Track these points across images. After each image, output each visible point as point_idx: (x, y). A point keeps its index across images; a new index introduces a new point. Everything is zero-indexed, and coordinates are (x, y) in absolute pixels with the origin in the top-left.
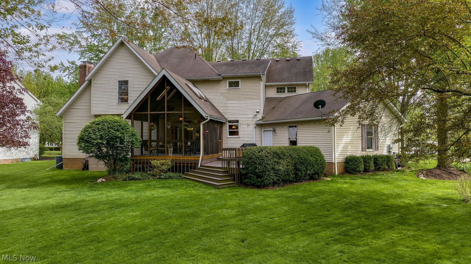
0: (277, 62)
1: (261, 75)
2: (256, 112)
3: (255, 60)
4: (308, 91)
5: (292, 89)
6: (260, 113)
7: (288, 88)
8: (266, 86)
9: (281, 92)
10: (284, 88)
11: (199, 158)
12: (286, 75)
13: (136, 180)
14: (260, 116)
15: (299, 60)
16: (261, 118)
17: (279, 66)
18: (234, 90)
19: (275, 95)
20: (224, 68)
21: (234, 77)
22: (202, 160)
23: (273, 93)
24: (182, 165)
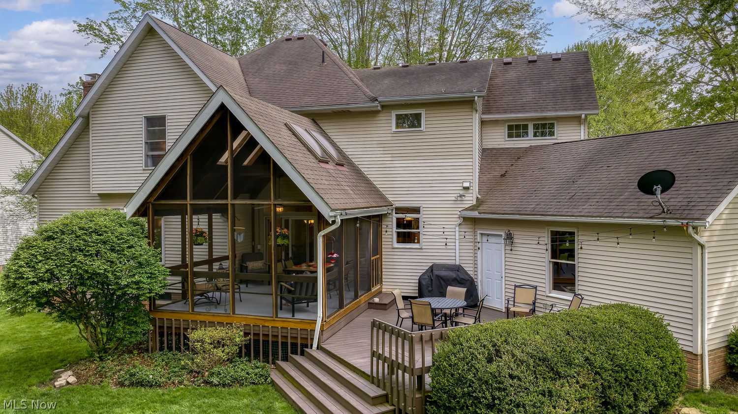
0: (506, 67)
1: (476, 98)
2: (461, 188)
3: (456, 63)
4: (582, 134)
5: (545, 128)
6: (471, 191)
7: (536, 127)
8: (483, 123)
9: (518, 136)
10: (526, 127)
11: (313, 325)
12: (529, 95)
13: (147, 385)
14: (471, 199)
15: (559, 59)
16: (475, 203)
17: (512, 74)
18: (409, 136)
19: (503, 143)
20: (387, 81)
21: (409, 102)
22: (322, 331)
23: (499, 139)
24: (270, 339)
